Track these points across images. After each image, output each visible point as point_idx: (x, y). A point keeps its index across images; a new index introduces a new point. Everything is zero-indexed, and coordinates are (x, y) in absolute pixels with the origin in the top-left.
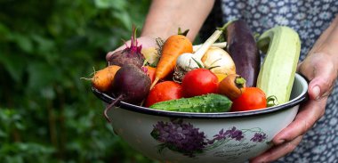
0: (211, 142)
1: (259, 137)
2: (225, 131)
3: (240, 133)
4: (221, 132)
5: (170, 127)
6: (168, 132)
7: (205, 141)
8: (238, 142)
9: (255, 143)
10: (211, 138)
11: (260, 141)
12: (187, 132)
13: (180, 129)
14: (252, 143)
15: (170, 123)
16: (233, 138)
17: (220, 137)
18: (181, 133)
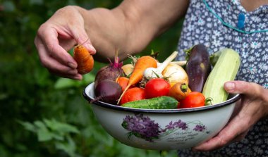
0: (164, 131)
1: (200, 128)
2: (173, 123)
3: (185, 124)
4: (171, 123)
5: (135, 119)
6: (133, 123)
7: (159, 130)
8: (184, 131)
9: (197, 132)
10: (164, 128)
11: (201, 131)
12: (146, 123)
13: (141, 121)
14: (194, 132)
15: (134, 117)
16: (180, 128)
17: (170, 127)
18: (142, 124)
